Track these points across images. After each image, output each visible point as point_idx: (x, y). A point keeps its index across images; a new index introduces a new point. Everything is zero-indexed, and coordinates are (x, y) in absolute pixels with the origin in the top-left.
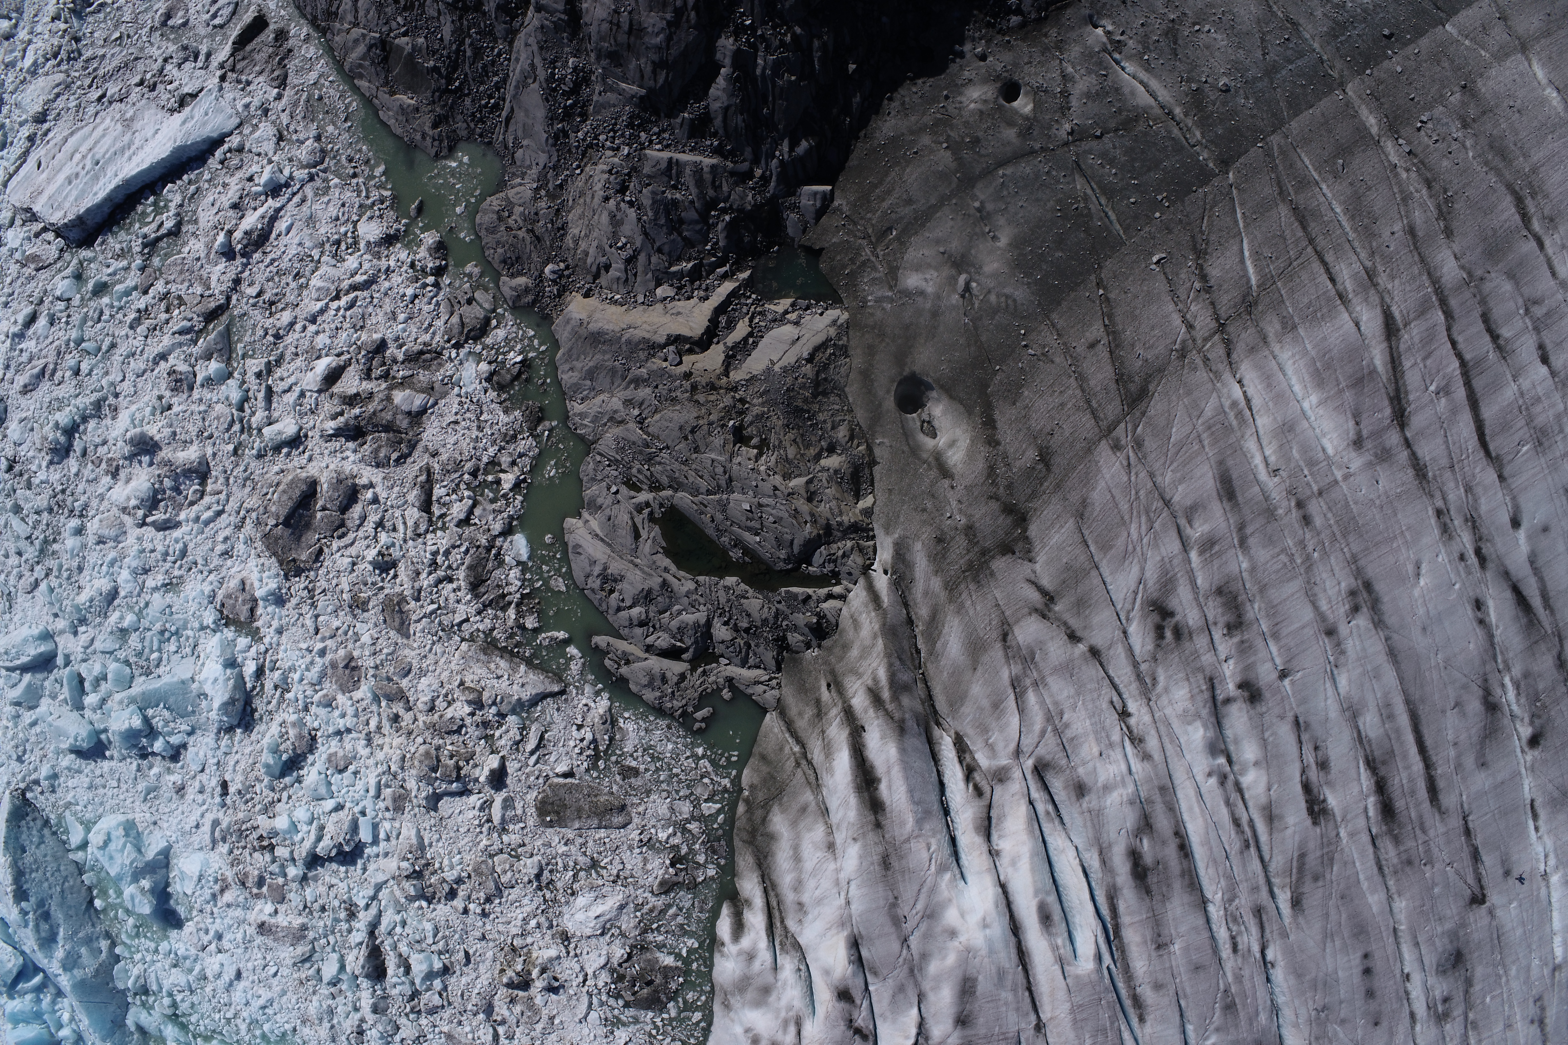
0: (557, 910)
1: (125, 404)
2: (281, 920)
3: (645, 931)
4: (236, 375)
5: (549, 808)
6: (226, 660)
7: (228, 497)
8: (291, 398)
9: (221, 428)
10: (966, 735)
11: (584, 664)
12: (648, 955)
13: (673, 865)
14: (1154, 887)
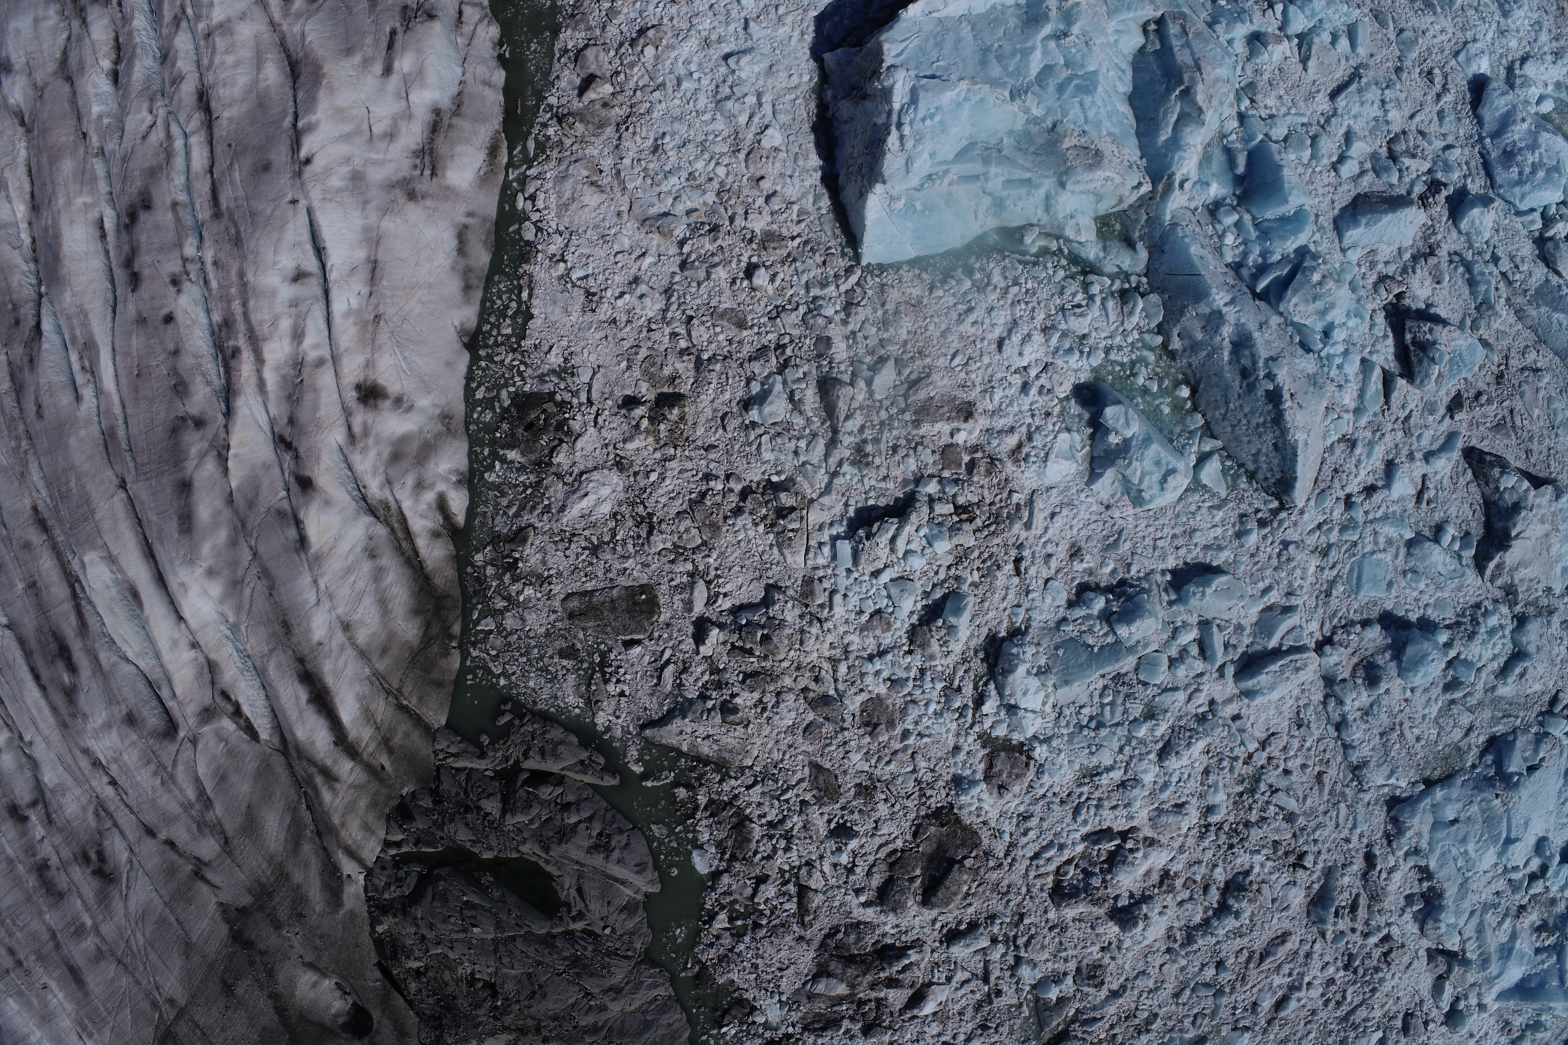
0: (631, 494)
1: (1157, 944)
2: (945, 427)
3: (539, 483)
4: (1027, 988)
5: (644, 608)
6: (1016, 714)
7: (1026, 874)
8: (960, 976)
9: (1039, 938)
10: (249, 743)
11: (625, 756)
12: (533, 457)
13: (516, 560)
14: (51, 639)
